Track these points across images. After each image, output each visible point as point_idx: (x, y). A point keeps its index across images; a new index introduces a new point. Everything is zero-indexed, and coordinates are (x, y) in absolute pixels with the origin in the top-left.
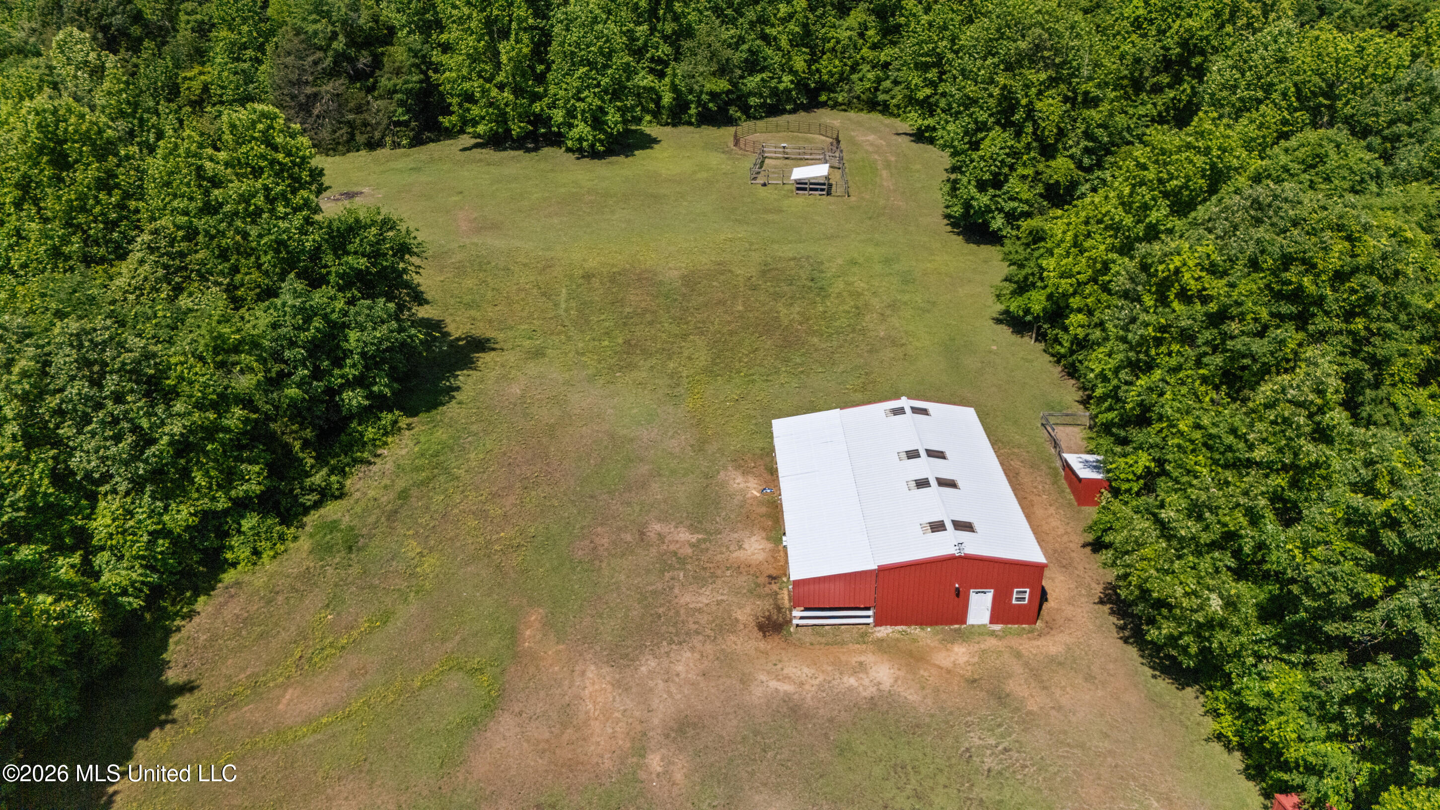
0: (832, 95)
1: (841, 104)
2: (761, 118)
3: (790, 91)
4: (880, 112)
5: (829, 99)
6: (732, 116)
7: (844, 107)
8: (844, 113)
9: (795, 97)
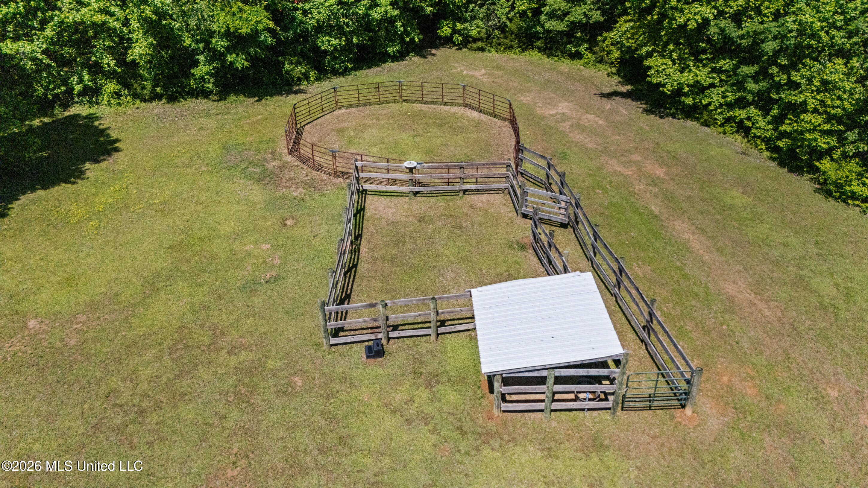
0: (459, 26)
1: (475, 40)
2: (345, 72)
3: (391, 21)
4: (540, 49)
5: (455, 31)
6: (288, 74)
7: (479, 44)
8: (480, 54)
9: (400, 31)
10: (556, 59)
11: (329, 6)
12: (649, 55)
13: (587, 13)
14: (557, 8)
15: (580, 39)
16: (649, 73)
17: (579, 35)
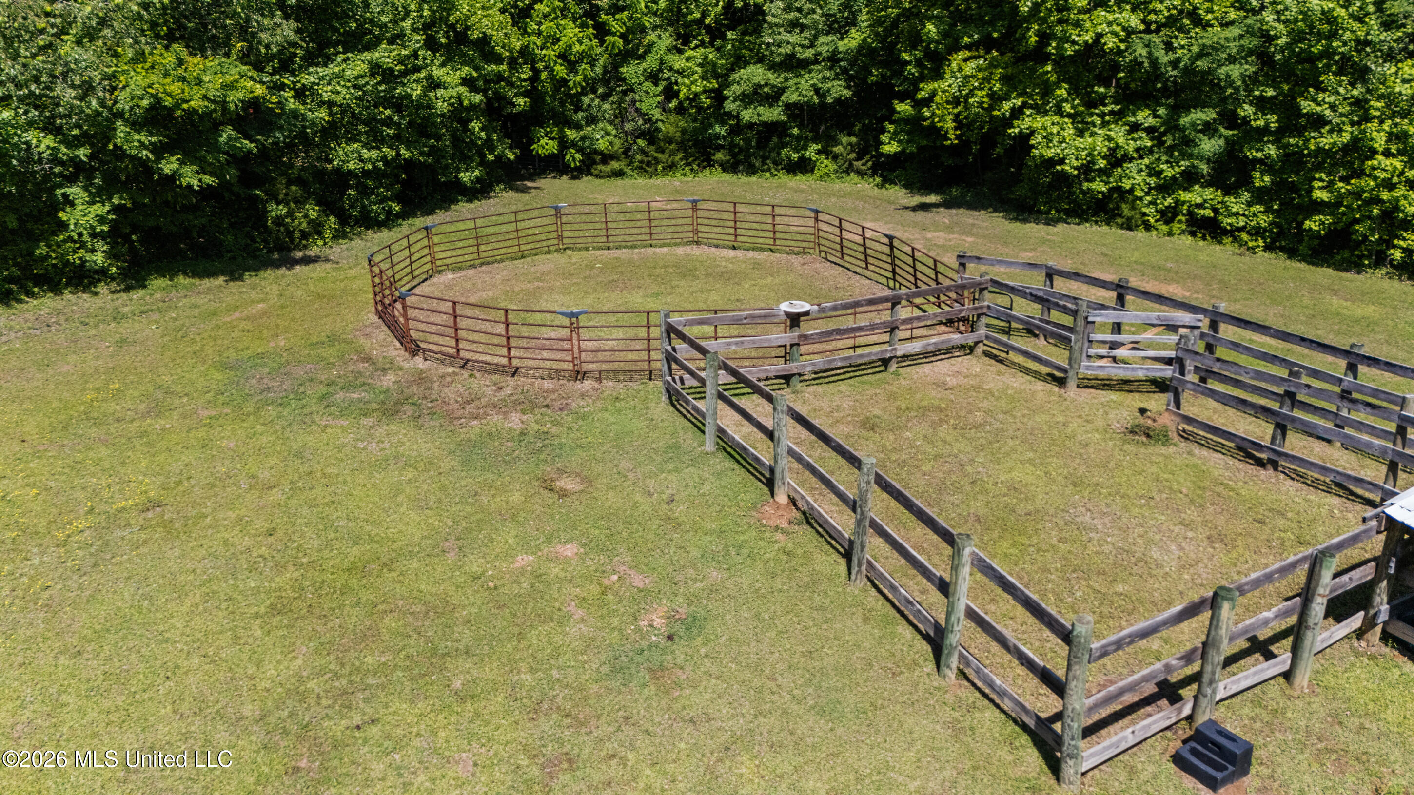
0: (571, 134)
1: (606, 158)
2: (389, 221)
3: (462, 119)
4: (723, 166)
5: (564, 144)
6: (279, 225)
7: (615, 165)
8: (619, 182)
9: (480, 139)
10: (768, 174)
11: (357, 78)
12: (1017, 112)
13: (820, 85)
14: (762, 83)
15: (798, 138)
16: (1032, 142)
17: (796, 131)
